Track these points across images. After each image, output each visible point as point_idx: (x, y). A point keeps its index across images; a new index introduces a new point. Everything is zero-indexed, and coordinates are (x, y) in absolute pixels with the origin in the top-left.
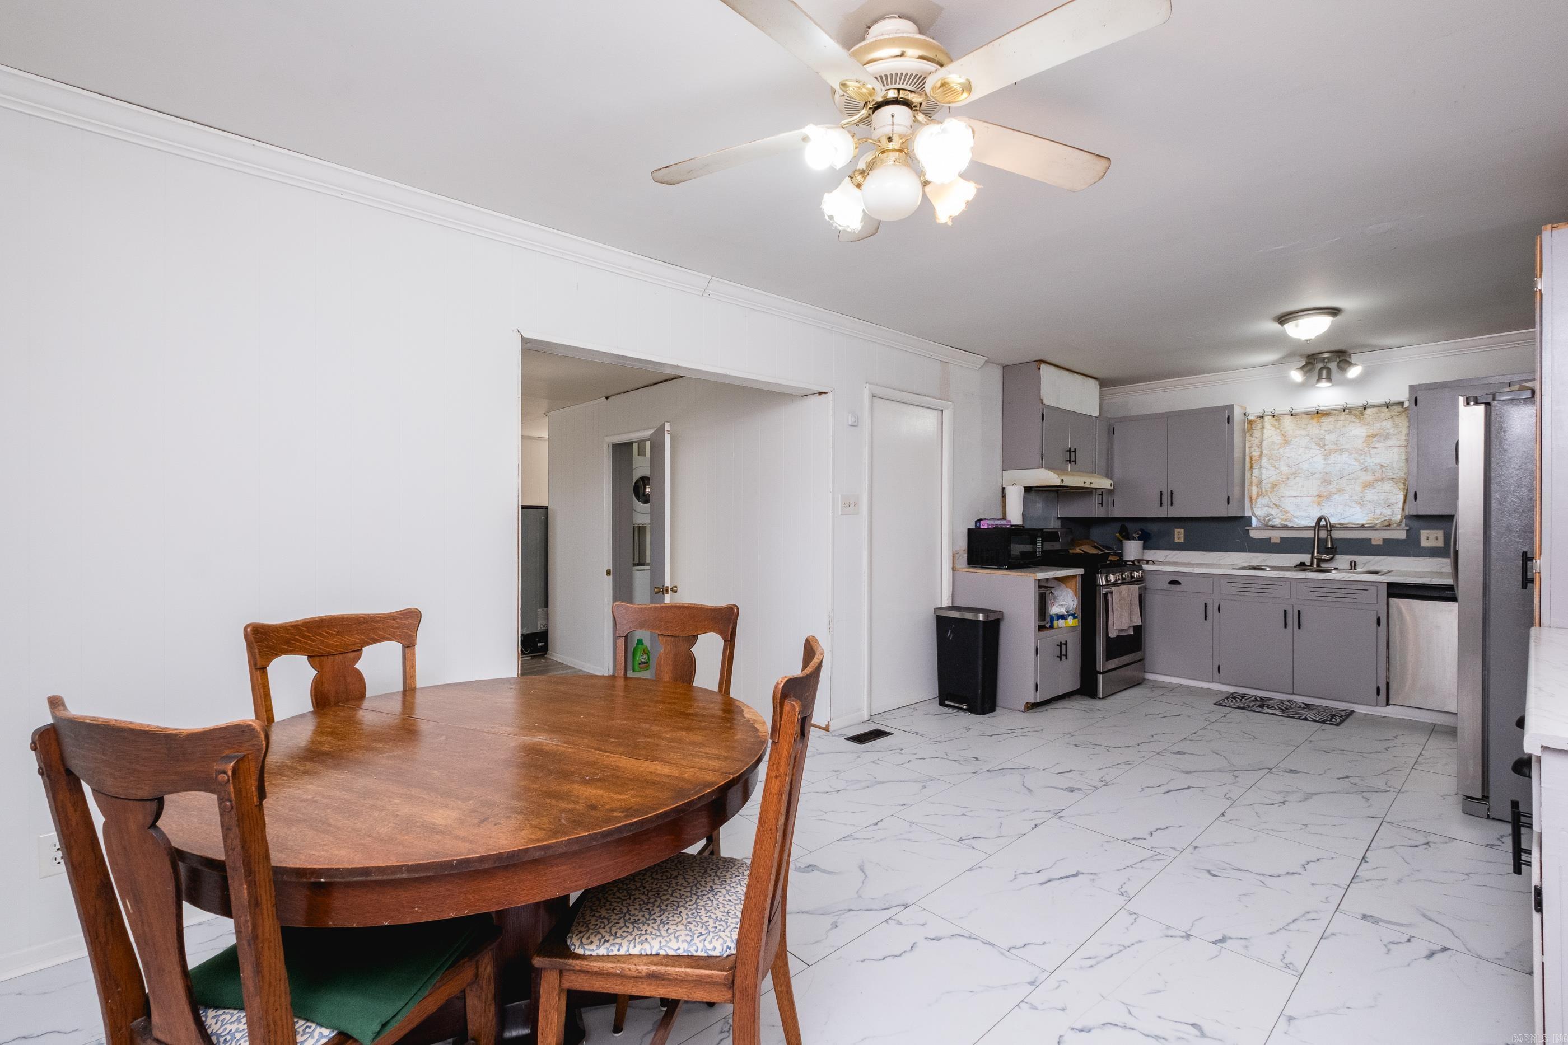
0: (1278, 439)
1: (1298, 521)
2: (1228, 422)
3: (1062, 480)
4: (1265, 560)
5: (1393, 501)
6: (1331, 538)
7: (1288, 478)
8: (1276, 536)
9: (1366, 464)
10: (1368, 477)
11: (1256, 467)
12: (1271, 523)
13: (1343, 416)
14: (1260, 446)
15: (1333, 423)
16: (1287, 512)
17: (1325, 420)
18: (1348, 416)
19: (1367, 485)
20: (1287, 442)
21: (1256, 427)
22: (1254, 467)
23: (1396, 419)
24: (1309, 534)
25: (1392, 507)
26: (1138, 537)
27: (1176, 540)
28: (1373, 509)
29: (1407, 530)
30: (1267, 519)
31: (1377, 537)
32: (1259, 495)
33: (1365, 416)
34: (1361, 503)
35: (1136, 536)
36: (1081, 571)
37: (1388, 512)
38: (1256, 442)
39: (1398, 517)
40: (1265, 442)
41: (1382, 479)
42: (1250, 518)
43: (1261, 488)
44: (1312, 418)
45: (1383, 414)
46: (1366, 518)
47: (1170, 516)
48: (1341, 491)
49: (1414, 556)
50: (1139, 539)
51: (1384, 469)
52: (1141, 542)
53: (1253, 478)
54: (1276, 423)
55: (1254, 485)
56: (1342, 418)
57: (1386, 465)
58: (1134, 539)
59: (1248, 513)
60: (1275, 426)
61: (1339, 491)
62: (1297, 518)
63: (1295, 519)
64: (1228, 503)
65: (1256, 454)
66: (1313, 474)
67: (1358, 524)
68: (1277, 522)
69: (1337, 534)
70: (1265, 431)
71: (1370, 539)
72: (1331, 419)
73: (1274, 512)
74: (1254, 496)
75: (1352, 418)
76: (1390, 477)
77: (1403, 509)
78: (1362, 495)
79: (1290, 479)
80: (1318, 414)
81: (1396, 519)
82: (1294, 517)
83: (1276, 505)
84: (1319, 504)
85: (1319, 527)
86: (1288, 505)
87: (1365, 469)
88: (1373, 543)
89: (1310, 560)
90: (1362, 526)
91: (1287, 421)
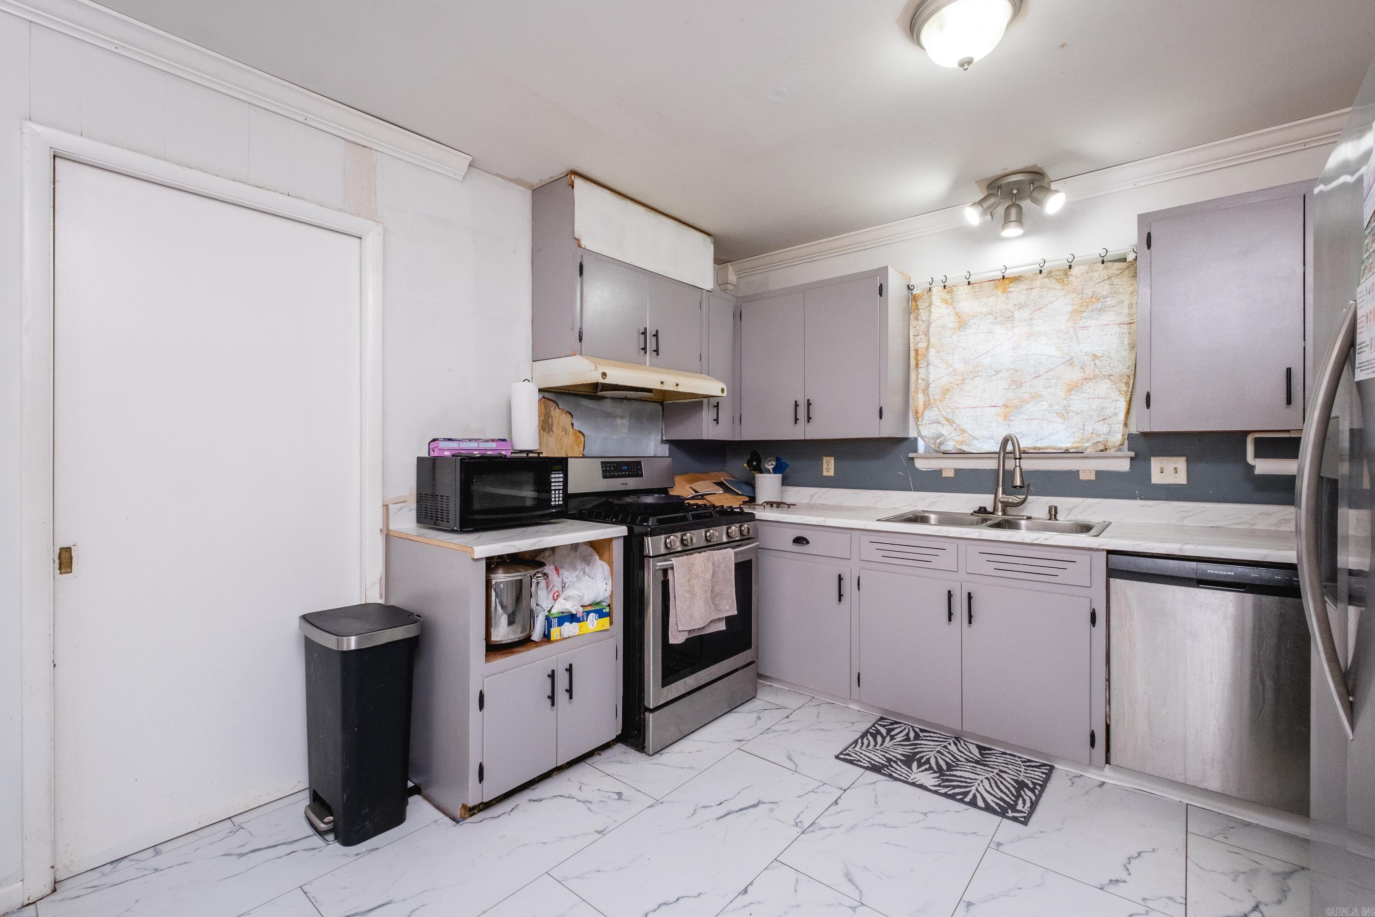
0: (950, 321)
1: (978, 445)
2: (881, 295)
3: (604, 375)
4: (934, 503)
5: (1109, 412)
6: (1021, 469)
7: (964, 380)
8: (948, 467)
9: (1072, 355)
10: (1075, 375)
11: (922, 364)
12: (943, 448)
13: (1040, 280)
14: (927, 334)
15: (1025, 292)
16: (963, 431)
17: (1013, 288)
18: (1046, 280)
19: (1073, 388)
20: (962, 324)
21: (922, 305)
22: (920, 366)
23: (1116, 281)
24: (991, 464)
25: (1109, 421)
26: (774, 469)
27: (825, 474)
28: (1081, 424)
29: (1132, 459)
30: (939, 441)
31: (1087, 469)
32: (927, 405)
33: (1070, 279)
34: (1064, 414)
35: (770, 467)
36: (621, 531)
37: (1103, 428)
38: (923, 326)
39: (1117, 437)
40: (933, 325)
41: (1095, 377)
42: (916, 439)
43: (928, 396)
44: (997, 287)
45: (1096, 274)
46: (1072, 439)
47: (808, 437)
48: (1036, 397)
49: (1141, 499)
50: (776, 470)
51: (1097, 361)
52: (780, 476)
53: (920, 381)
54: (948, 297)
55: (920, 391)
56: (1038, 283)
57: (1100, 355)
58: (768, 472)
59: (912, 434)
60: (946, 302)
61: (1034, 398)
62: (977, 439)
63: (975, 442)
64: (881, 417)
65: (923, 345)
66: (997, 372)
67: (1060, 449)
68: (950, 446)
69: (1028, 465)
70: (933, 309)
71: (1078, 471)
72: (1022, 286)
73: (946, 430)
74: (921, 408)
75: (1053, 283)
76: (1107, 373)
77: (1126, 425)
78: (1065, 402)
79: (967, 381)
80: (1005, 281)
81: (1114, 439)
82: (973, 438)
83: (948, 420)
84: (1006, 417)
85: (1005, 453)
86: (964, 420)
87: (1071, 362)
88: (1083, 477)
89: (992, 503)
90: (1067, 452)
91: (963, 291)
